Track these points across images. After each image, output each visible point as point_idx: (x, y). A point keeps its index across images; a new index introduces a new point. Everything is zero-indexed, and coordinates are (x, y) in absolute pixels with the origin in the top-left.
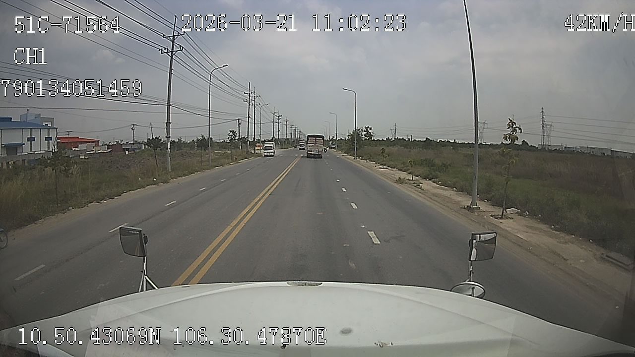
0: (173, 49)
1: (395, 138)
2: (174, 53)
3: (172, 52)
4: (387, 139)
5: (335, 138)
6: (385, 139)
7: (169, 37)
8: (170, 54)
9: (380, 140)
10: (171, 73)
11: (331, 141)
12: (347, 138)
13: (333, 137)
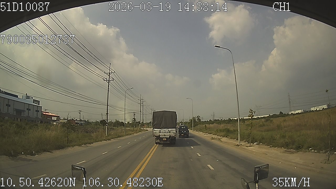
0: (109, 79)
1: (214, 120)
2: (110, 81)
3: (109, 81)
4: (210, 120)
5: (182, 122)
6: (209, 121)
7: (107, 73)
8: (108, 81)
9: (206, 121)
10: (108, 91)
11: (181, 123)
12: (189, 121)
13: (182, 121)
